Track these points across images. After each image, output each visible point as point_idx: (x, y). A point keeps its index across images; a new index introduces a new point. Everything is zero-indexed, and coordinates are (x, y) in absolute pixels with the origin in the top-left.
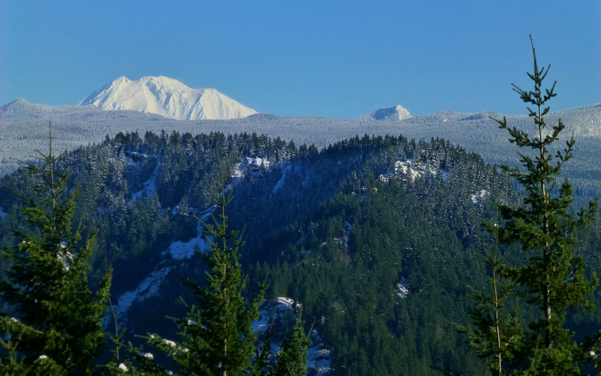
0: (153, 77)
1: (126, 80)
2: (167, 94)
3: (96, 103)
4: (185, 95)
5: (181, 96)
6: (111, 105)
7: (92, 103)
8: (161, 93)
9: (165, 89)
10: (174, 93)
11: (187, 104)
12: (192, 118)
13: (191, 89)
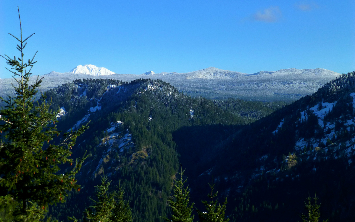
0: (88, 65)
1: (81, 66)
3: (73, 72)
5: (95, 69)
6: (77, 72)
9: (91, 68)
11: (97, 71)
12: (98, 75)
13: (98, 68)
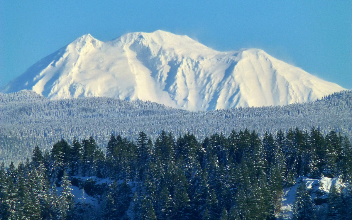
0: (144, 34)
1: (93, 42)
2: (170, 64)
4: (204, 65)
5: (196, 66)
6: (66, 88)
7: (30, 87)
8: (160, 63)
9: (167, 55)
10: (184, 60)
11: (209, 79)
13: (217, 52)
